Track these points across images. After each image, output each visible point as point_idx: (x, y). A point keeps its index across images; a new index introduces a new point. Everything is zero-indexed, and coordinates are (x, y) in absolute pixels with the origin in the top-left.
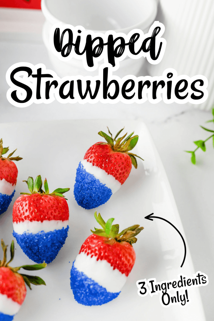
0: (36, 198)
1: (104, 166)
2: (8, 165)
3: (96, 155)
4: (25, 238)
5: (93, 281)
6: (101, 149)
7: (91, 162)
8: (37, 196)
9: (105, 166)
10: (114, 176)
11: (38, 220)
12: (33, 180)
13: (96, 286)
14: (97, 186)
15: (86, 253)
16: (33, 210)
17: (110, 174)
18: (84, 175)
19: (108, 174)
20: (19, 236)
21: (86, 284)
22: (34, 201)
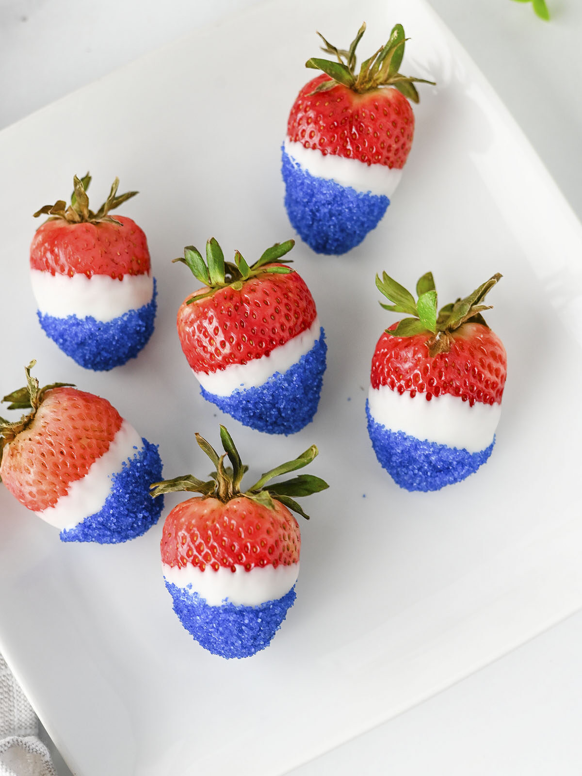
0: (230, 305)
1: (351, 149)
2: (118, 232)
3: (320, 126)
4: (240, 402)
5: (434, 444)
6: (326, 104)
7: (314, 148)
8: (231, 299)
9: (355, 146)
10: (385, 163)
11: (258, 356)
12: (200, 255)
13: (444, 454)
14: (352, 202)
15: (396, 389)
16: (238, 338)
17: (375, 163)
18: (311, 187)
19: (369, 165)
20: (223, 401)
21: (420, 456)
22: (229, 316)
